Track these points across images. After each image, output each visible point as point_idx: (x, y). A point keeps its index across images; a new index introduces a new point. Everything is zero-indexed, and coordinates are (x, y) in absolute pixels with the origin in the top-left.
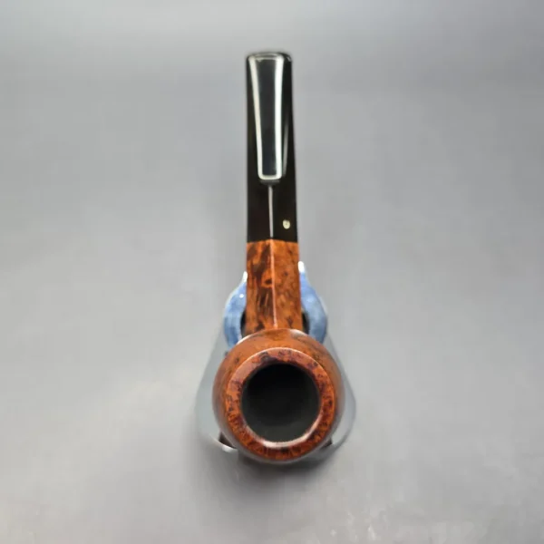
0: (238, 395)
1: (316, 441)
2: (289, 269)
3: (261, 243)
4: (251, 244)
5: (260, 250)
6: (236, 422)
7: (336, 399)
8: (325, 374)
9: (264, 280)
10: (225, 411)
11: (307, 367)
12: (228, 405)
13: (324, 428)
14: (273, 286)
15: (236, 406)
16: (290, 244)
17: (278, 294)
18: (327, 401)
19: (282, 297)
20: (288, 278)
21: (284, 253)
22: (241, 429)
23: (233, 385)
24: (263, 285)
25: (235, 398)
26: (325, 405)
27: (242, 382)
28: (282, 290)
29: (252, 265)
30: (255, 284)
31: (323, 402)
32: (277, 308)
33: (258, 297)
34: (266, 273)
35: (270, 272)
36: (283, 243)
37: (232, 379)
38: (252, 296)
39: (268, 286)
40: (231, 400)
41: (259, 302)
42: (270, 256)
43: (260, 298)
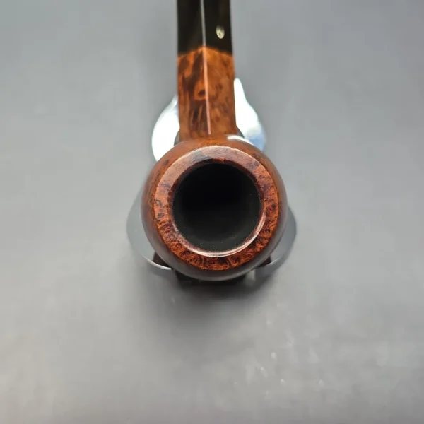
0: (169, 200)
1: (259, 250)
2: (224, 81)
3: (192, 53)
4: (182, 56)
5: (191, 60)
6: (166, 229)
7: (280, 203)
8: (267, 174)
9: (196, 92)
10: (154, 217)
11: (246, 167)
12: (157, 210)
13: (267, 235)
14: (207, 97)
15: (165, 211)
16: (225, 56)
17: (212, 107)
18: (271, 204)
19: (217, 110)
20: (223, 91)
21: (217, 64)
22: (172, 238)
23: (162, 188)
24: (197, 97)
25: (166, 203)
26: (267, 209)
27: (172, 185)
28: (216, 104)
29: (183, 78)
30: (188, 98)
31: (266, 206)
32: (212, 121)
33: (190, 113)
34: (199, 84)
35: (203, 82)
36: (216, 53)
37: (161, 181)
38: (184, 112)
39: (200, 99)
40: (161, 205)
41: (192, 119)
42: (202, 64)
43: (193, 113)
